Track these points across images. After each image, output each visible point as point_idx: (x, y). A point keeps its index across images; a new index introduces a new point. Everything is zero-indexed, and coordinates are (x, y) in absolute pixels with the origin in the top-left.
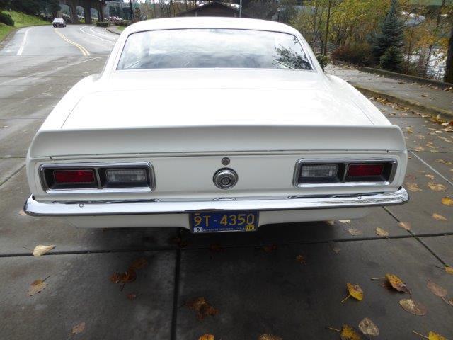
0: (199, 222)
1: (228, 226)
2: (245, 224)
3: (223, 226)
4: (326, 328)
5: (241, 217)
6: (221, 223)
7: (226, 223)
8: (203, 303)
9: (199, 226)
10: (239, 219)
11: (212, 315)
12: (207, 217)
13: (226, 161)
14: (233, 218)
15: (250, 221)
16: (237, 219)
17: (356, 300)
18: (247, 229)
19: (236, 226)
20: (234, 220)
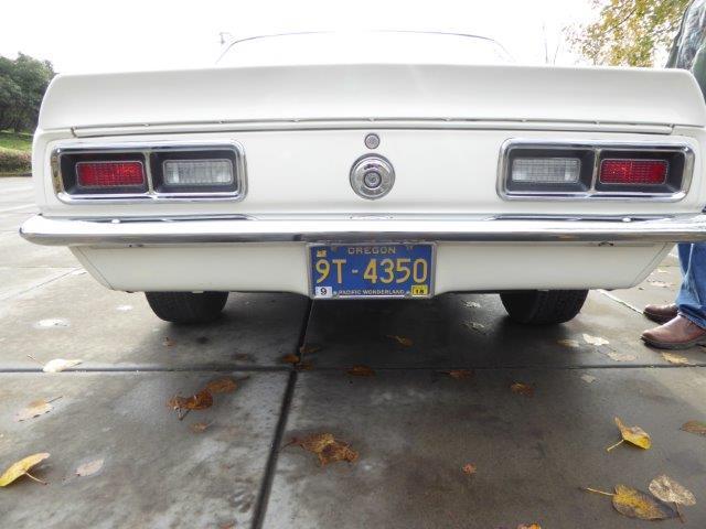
0: (326, 272)
1: (379, 286)
2: (411, 282)
3: (368, 285)
4: (579, 489)
5: (402, 264)
6: (366, 276)
7: (374, 278)
8: (331, 441)
9: (323, 284)
10: (400, 269)
11: (346, 459)
12: (339, 262)
13: (372, 141)
14: (387, 265)
15: (420, 275)
16: (394, 270)
17: (638, 447)
18: (415, 294)
19: (393, 286)
20: (389, 270)
